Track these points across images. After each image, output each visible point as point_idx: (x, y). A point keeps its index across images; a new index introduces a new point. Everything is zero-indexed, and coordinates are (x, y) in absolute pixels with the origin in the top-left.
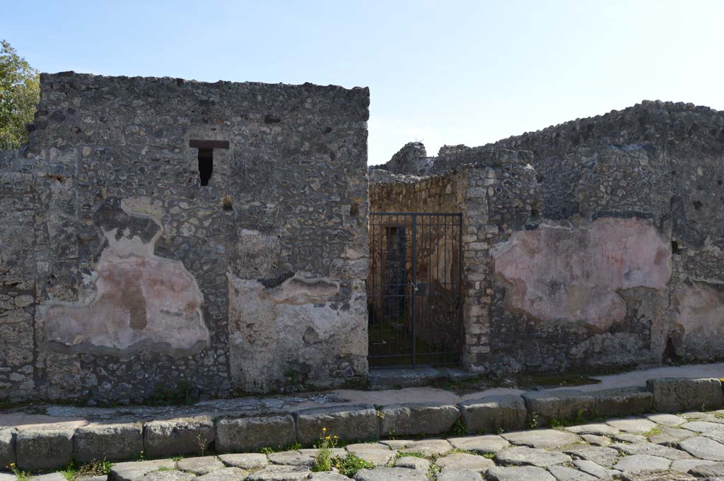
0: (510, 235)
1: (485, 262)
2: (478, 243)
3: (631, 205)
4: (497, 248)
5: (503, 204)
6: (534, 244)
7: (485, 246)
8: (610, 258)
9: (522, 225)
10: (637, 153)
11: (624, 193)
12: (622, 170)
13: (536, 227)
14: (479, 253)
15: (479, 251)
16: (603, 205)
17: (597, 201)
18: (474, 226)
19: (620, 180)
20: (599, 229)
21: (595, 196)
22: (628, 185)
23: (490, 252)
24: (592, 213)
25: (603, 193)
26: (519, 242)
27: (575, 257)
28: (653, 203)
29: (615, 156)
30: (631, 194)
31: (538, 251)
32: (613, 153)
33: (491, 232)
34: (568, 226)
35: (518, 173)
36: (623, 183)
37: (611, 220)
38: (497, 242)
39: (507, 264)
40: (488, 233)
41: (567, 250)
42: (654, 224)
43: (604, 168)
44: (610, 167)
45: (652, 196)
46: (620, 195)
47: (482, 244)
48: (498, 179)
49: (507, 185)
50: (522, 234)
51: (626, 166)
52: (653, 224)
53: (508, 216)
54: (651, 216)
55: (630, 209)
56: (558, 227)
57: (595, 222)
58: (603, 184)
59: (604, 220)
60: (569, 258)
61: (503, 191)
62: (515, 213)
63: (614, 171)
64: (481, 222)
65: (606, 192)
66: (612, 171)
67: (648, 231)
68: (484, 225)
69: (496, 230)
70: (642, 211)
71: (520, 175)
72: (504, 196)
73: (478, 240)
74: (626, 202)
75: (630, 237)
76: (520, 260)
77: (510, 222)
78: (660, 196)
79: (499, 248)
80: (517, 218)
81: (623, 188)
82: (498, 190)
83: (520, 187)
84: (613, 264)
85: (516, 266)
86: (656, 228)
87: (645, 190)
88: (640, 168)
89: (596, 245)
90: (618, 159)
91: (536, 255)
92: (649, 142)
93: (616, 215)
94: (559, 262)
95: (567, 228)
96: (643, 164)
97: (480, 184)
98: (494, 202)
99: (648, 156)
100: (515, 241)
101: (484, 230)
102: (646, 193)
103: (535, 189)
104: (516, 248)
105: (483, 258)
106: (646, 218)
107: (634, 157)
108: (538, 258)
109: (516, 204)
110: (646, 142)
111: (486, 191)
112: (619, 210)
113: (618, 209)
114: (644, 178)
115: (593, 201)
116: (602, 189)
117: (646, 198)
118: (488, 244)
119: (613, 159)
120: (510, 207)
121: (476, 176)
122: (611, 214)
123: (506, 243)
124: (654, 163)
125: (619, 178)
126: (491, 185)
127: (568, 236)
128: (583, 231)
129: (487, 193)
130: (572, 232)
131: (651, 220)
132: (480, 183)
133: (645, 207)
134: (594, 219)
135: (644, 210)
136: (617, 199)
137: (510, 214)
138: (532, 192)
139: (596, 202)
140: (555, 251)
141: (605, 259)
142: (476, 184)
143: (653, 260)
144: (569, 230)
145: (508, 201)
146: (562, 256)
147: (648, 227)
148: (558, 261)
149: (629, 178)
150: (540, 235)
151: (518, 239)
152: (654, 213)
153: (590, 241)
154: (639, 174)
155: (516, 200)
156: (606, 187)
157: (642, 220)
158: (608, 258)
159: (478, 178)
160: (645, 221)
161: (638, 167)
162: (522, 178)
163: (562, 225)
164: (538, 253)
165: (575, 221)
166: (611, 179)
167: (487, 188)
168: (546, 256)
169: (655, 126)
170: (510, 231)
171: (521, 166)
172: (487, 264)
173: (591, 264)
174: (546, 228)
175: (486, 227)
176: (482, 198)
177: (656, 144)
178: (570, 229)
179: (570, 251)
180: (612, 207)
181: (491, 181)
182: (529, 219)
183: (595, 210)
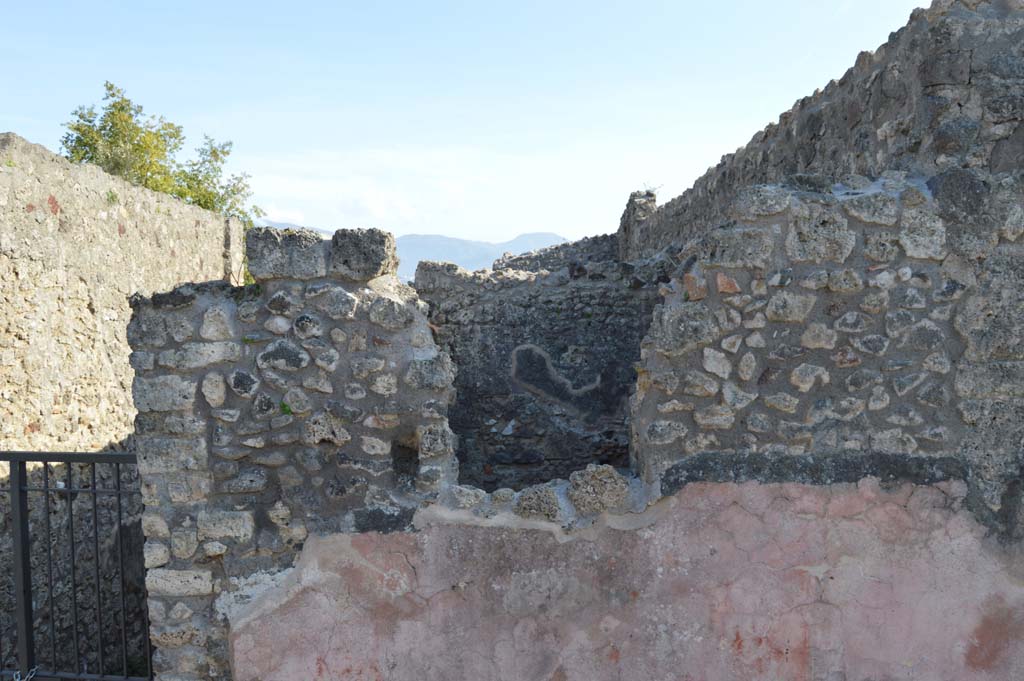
0: (300, 546)
1: (202, 637)
2: (173, 573)
3: (856, 425)
4: (247, 591)
5: (268, 431)
6: (392, 585)
7: (200, 582)
8: (747, 644)
9: (345, 510)
10: (892, 210)
11: (826, 378)
12: (811, 284)
13: (403, 520)
14: (180, 606)
15: (180, 598)
16: (719, 432)
17: (692, 414)
18: (156, 512)
19: (802, 327)
20: (693, 528)
21: (680, 395)
22: (844, 341)
23: (219, 605)
24: (667, 464)
25: (721, 381)
26: (329, 574)
27: (580, 637)
28: (968, 417)
29: (777, 228)
30: (855, 383)
31: (415, 608)
32: (768, 217)
33: (219, 532)
34: (550, 516)
35: (326, 317)
36: (822, 337)
37: (754, 491)
38: (245, 572)
39: (283, 653)
40: (208, 539)
41: (543, 608)
42: (972, 503)
43: (721, 280)
44: (753, 273)
45: (963, 386)
46: (805, 387)
47: (190, 575)
48: (244, 342)
49: (281, 363)
50: (343, 544)
51: (831, 265)
52: (966, 503)
53: (290, 478)
54: (957, 469)
55: (850, 445)
56: (503, 519)
57: (673, 500)
58: (716, 345)
59: (718, 493)
60: (549, 638)
61: (265, 384)
62: (316, 466)
63: (773, 290)
64: (179, 498)
65: (735, 376)
66: (763, 291)
67: (938, 533)
68: (196, 508)
69: (243, 527)
70: (912, 449)
71: (332, 323)
72: (270, 405)
73: (174, 563)
74: (829, 413)
75: (845, 559)
76: (336, 641)
77: (298, 500)
78: (1005, 387)
79: (255, 592)
80: (326, 484)
81: (821, 357)
82: (243, 382)
83: (333, 367)
84: (759, 666)
85: (321, 661)
86: (981, 520)
87: (929, 364)
88: (906, 272)
89: (681, 589)
90: (792, 238)
91: (404, 625)
92: (954, 161)
93: (781, 470)
94: (503, 653)
95: (543, 525)
96: (922, 254)
97: (171, 364)
98: (232, 428)
99: (947, 217)
100: (310, 571)
101: (194, 527)
102: (938, 375)
103: (400, 376)
104: (320, 598)
105: (195, 624)
106: (933, 480)
107: (875, 225)
108: (410, 636)
109: (320, 432)
110: (942, 159)
111: (193, 390)
112: (798, 451)
113: (794, 443)
114: (924, 314)
115: (673, 415)
116: (716, 363)
117: (934, 395)
118: (214, 576)
119: (768, 241)
120: (299, 444)
121: (151, 334)
122: (755, 467)
123: (282, 576)
124: (973, 246)
125: (797, 316)
126: (215, 367)
127: (547, 554)
128: (616, 535)
129: (200, 395)
130: (563, 539)
131: (957, 488)
132: (169, 358)
133: (927, 434)
134: (672, 485)
135: (922, 443)
136: (791, 403)
137: (299, 467)
138: (382, 386)
139: (689, 418)
140: (490, 612)
141: (724, 644)
142: (156, 362)
143: (960, 648)
144: (551, 534)
145: (287, 420)
146: (518, 631)
147: (938, 517)
148: (497, 648)
149: (850, 317)
150: (417, 549)
151: (323, 564)
152: (974, 457)
153: (651, 574)
154: (899, 295)
155: (320, 417)
156: (734, 359)
157: (907, 487)
158: (738, 641)
159: (159, 342)
160: (926, 494)
161: (894, 266)
162: (340, 336)
163: (522, 510)
164: (410, 616)
165: (586, 494)
166: (758, 322)
167: (200, 375)
168: (446, 630)
169: (988, 91)
170: (298, 532)
171: (339, 289)
172: (211, 645)
173: (654, 663)
174: (443, 526)
175: (202, 515)
176: (181, 414)
177: (990, 166)
178: (555, 528)
179: (554, 612)
180: (762, 438)
181: (214, 353)
182: (374, 488)
183: (683, 452)
